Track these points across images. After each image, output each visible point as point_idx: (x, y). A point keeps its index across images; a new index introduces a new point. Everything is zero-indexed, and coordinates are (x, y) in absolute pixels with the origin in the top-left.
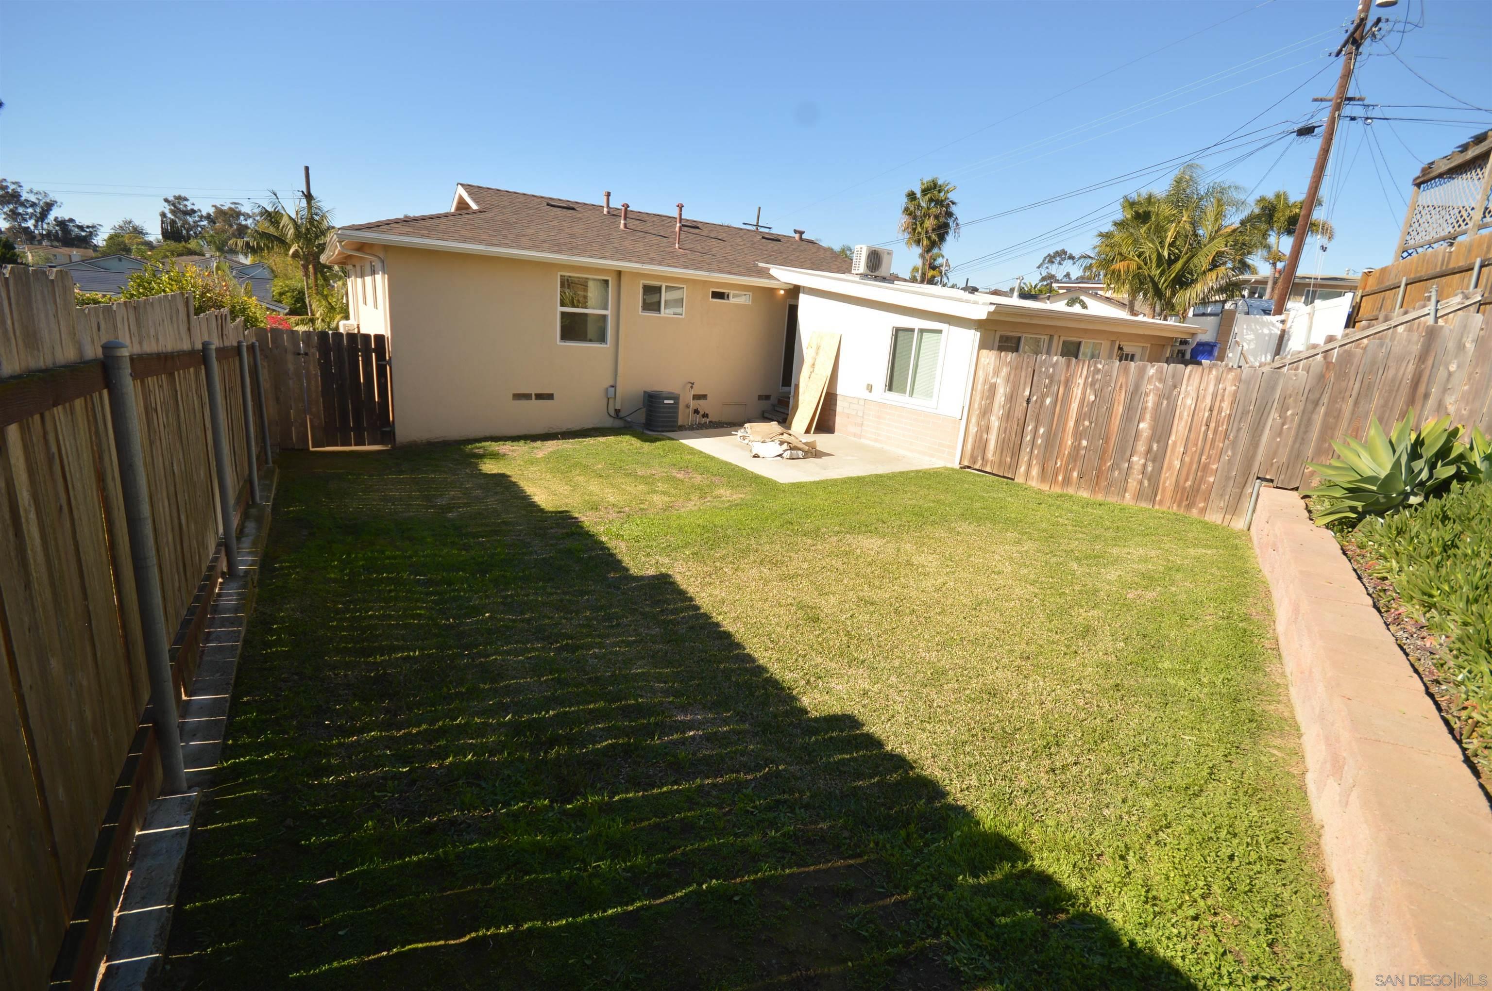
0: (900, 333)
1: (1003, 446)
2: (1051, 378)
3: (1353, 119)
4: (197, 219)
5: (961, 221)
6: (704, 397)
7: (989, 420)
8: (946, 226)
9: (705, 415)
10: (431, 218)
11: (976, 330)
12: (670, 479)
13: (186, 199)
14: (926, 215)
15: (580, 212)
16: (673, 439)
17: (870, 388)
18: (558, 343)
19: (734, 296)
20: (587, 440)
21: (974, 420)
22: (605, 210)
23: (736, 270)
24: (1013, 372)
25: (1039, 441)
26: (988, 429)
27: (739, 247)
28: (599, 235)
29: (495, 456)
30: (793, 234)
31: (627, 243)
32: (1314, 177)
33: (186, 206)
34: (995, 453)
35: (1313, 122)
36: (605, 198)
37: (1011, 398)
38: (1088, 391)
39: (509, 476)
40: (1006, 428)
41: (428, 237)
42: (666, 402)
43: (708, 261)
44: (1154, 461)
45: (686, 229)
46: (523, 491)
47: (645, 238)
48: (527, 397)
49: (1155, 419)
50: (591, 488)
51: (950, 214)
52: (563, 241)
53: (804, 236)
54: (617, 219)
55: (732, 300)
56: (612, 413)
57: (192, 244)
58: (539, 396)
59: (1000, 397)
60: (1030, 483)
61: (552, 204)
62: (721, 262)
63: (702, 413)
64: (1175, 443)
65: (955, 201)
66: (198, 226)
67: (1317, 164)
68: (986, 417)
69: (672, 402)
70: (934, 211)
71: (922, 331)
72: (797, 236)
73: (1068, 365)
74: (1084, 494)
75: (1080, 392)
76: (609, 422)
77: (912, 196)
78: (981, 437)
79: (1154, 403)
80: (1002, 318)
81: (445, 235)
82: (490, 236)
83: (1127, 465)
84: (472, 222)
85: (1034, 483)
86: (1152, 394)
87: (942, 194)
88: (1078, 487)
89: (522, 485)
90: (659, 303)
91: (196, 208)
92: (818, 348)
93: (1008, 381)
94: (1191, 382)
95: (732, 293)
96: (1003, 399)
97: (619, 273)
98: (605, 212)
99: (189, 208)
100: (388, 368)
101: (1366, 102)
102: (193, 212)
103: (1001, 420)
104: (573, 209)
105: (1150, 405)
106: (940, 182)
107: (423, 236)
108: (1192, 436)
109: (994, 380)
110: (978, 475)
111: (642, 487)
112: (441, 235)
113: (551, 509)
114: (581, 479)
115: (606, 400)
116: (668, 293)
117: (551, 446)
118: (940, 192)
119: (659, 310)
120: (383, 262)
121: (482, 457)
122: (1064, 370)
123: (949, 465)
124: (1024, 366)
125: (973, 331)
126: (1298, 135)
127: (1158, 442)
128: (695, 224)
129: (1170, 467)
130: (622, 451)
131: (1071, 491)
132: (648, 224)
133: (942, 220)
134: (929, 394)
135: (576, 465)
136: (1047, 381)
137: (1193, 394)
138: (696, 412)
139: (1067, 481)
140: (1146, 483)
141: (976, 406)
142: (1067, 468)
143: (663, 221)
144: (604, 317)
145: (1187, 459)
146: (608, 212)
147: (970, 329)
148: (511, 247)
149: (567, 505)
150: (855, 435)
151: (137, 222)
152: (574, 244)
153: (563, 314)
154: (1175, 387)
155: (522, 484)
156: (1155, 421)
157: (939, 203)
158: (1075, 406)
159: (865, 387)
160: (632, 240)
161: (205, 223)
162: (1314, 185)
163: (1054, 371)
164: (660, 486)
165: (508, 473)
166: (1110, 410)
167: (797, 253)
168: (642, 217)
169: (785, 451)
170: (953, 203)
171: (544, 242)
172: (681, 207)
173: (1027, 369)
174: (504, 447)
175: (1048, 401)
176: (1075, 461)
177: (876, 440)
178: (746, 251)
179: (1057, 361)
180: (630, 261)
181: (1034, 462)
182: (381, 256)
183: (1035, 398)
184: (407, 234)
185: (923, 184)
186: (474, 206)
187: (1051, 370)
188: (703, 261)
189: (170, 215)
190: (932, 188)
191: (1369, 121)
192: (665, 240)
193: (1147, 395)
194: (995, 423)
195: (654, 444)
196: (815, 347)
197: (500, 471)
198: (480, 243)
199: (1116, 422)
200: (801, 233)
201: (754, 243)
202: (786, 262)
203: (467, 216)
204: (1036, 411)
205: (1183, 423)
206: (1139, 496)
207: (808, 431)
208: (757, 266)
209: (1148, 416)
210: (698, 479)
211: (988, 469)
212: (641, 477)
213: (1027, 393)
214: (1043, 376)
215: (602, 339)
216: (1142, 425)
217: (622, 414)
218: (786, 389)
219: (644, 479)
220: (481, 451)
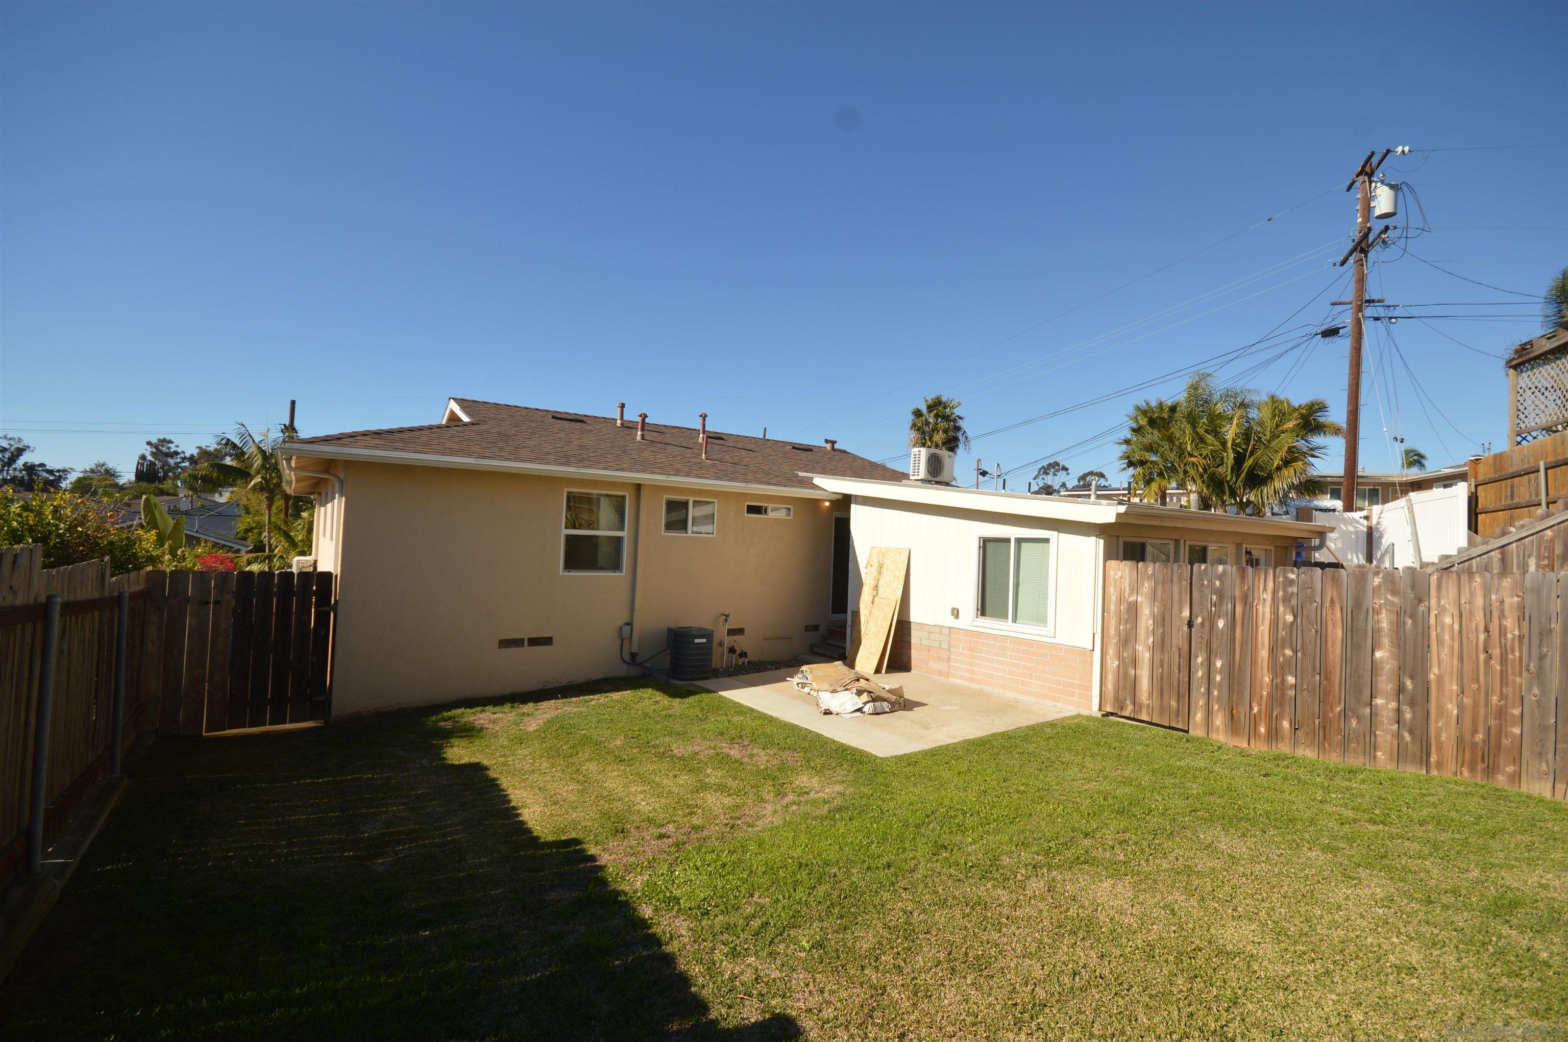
0: (988, 544)
1: (1160, 685)
2: (1220, 593)
3: (1377, 319)
4: (178, 460)
5: (970, 434)
6: (740, 631)
7: (1134, 650)
8: (956, 439)
9: (743, 655)
10: (411, 430)
11: (1097, 536)
12: (722, 760)
13: (170, 442)
14: (935, 430)
15: (590, 425)
16: (709, 691)
17: (956, 613)
18: (561, 573)
19: (773, 510)
20: (595, 697)
21: (1111, 651)
22: (619, 422)
23: (774, 480)
24: (1160, 588)
25: (1218, 678)
26: (1134, 662)
27: (771, 458)
28: (613, 447)
29: (469, 732)
30: (824, 444)
31: (646, 454)
32: (1351, 374)
33: (169, 448)
34: (1151, 694)
35: (1337, 323)
36: (619, 409)
37: (1163, 620)
38: (1281, 609)
39: (486, 768)
40: (1162, 661)
41: (402, 450)
42: (697, 641)
43: (742, 472)
44: (1412, 704)
45: (709, 440)
46: (505, 799)
47: (665, 449)
48: (518, 643)
49: (1399, 642)
50: (610, 784)
51: (958, 429)
52: (572, 453)
53: (836, 446)
54: (633, 431)
55: (771, 515)
56: (627, 657)
57: (167, 485)
58: (534, 642)
59: (1146, 620)
60: (1214, 736)
61: (557, 417)
62: (757, 472)
63: (739, 651)
64: (1440, 678)
65: (961, 415)
66: (179, 467)
67: (1351, 362)
68: (1130, 646)
69: (704, 640)
70: (943, 425)
71: (1019, 541)
72: (829, 446)
73: (1243, 577)
74: (1308, 753)
75: (1268, 610)
76: (623, 670)
77: (918, 413)
78: (1126, 673)
79: (1391, 623)
80: (1132, 521)
81: (426, 447)
82: (483, 448)
83: (1368, 710)
84: (462, 434)
85: (1220, 737)
86: (1384, 611)
87: (948, 410)
88: (1295, 744)
89: (504, 786)
90: (685, 521)
91: (179, 450)
92: (881, 566)
93: (1154, 598)
94: (1444, 593)
95: (770, 506)
96: (1151, 622)
97: (638, 487)
98: (618, 425)
99: (172, 450)
100: (332, 614)
101: (1386, 303)
102: (176, 453)
103: (1153, 649)
104: (582, 421)
105: (1385, 625)
106: (944, 399)
107: (396, 449)
108: (1466, 667)
109: (1133, 598)
110: (1132, 726)
111: (684, 778)
112: (419, 448)
113: (550, 838)
114: (592, 766)
115: (618, 643)
116: (696, 509)
117: (549, 709)
118: (945, 408)
119: (685, 528)
120: (342, 482)
121: (448, 735)
122: (1238, 582)
123: (1085, 712)
124: (1175, 579)
125: (1093, 539)
126: (1323, 337)
127: (1412, 677)
128: (718, 435)
129: (1442, 713)
130: (646, 715)
131: (1284, 748)
132: (668, 436)
133: (951, 433)
134: (1041, 619)
135: (586, 740)
136: (1214, 597)
137: (1451, 608)
138: (732, 650)
139: (1274, 734)
140: (1407, 737)
141: (1112, 632)
142: (1271, 716)
143: (683, 432)
144: (619, 540)
145: (1467, 701)
146: (622, 424)
147: (1089, 536)
148: (510, 460)
149: (575, 824)
150: (940, 673)
151: (111, 465)
152: (585, 456)
153: (569, 538)
154: (1420, 601)
155: (505, 782)
156: (1399, 647)
157: (946, 418)
158: (1264, 629)
159: (950, 612)
160: (653, 452)
161: (187, 464)
162: (1354, 381)
163: (1222, 583)
164: (714, 776)
165: (486, 762)
166: (1322, 635)
167: (835, 463)
168: (659, 430)
169: (865, 703)
170: (961, 418)
171: (548, 453)
172: (704, 417)
173: (1180, 580)
174: (483, 715)
175: (1221, 624)
176: (1282, 705)
177: (971, 680)
178: (780, 461)
179: (1224, 571)
180: (653, 473)
181: (1216, 707)
182: (342, 477)
183: (1199, 620)
184: (376, 447)
185: (926, 401)
186: (465, 419)
187: (1218, 583)
188: (736, 472)
189: (150, 458)
190: (936, 405)
191: (1393, 320)
192: (688, 451)
193: (1377, 612)
194: (1145, 655)
195: (687, 700)
196: (875, 565)
197: (473, 760)
198: (469, 455)
199: (1335, 651)
200: (833, 443)
201: (785, 453)
202: (826, 471)
203: (456, 428)
204: (1206, 637)
205: (1446, 651)
206: (1400, 754)
207: (878, 670)
208: (797, 476)
209: (1386, 641)
210: (763, 758)
211: (1145, 717)
212: (680, 759)
213: (1186, 613)
214: (1208, 591)
215: (616, 565)
216: (1378, 654)
217: (639, 659)
218: (838, 617)
219: (688, 764)
220: (448, 725)
